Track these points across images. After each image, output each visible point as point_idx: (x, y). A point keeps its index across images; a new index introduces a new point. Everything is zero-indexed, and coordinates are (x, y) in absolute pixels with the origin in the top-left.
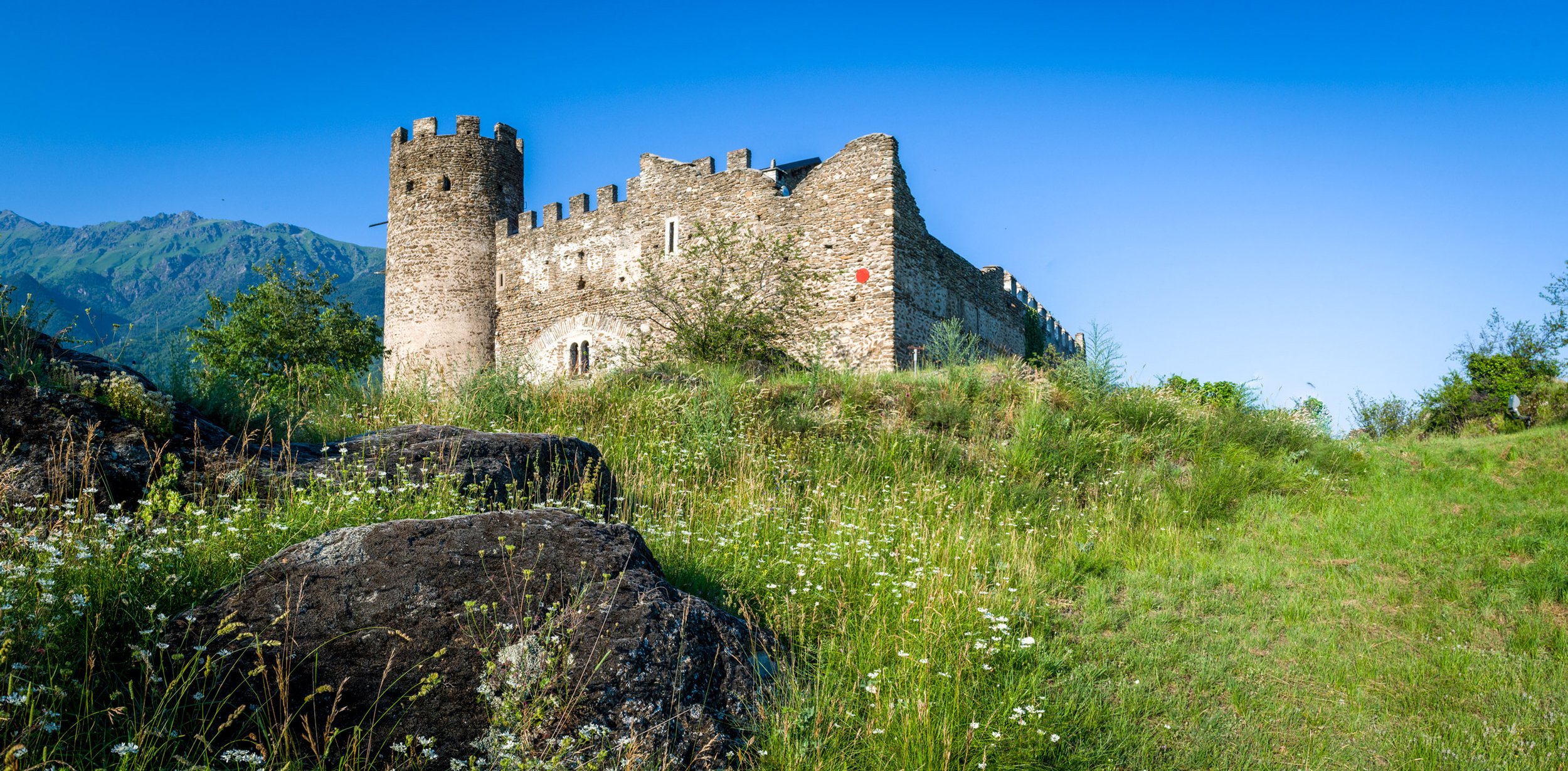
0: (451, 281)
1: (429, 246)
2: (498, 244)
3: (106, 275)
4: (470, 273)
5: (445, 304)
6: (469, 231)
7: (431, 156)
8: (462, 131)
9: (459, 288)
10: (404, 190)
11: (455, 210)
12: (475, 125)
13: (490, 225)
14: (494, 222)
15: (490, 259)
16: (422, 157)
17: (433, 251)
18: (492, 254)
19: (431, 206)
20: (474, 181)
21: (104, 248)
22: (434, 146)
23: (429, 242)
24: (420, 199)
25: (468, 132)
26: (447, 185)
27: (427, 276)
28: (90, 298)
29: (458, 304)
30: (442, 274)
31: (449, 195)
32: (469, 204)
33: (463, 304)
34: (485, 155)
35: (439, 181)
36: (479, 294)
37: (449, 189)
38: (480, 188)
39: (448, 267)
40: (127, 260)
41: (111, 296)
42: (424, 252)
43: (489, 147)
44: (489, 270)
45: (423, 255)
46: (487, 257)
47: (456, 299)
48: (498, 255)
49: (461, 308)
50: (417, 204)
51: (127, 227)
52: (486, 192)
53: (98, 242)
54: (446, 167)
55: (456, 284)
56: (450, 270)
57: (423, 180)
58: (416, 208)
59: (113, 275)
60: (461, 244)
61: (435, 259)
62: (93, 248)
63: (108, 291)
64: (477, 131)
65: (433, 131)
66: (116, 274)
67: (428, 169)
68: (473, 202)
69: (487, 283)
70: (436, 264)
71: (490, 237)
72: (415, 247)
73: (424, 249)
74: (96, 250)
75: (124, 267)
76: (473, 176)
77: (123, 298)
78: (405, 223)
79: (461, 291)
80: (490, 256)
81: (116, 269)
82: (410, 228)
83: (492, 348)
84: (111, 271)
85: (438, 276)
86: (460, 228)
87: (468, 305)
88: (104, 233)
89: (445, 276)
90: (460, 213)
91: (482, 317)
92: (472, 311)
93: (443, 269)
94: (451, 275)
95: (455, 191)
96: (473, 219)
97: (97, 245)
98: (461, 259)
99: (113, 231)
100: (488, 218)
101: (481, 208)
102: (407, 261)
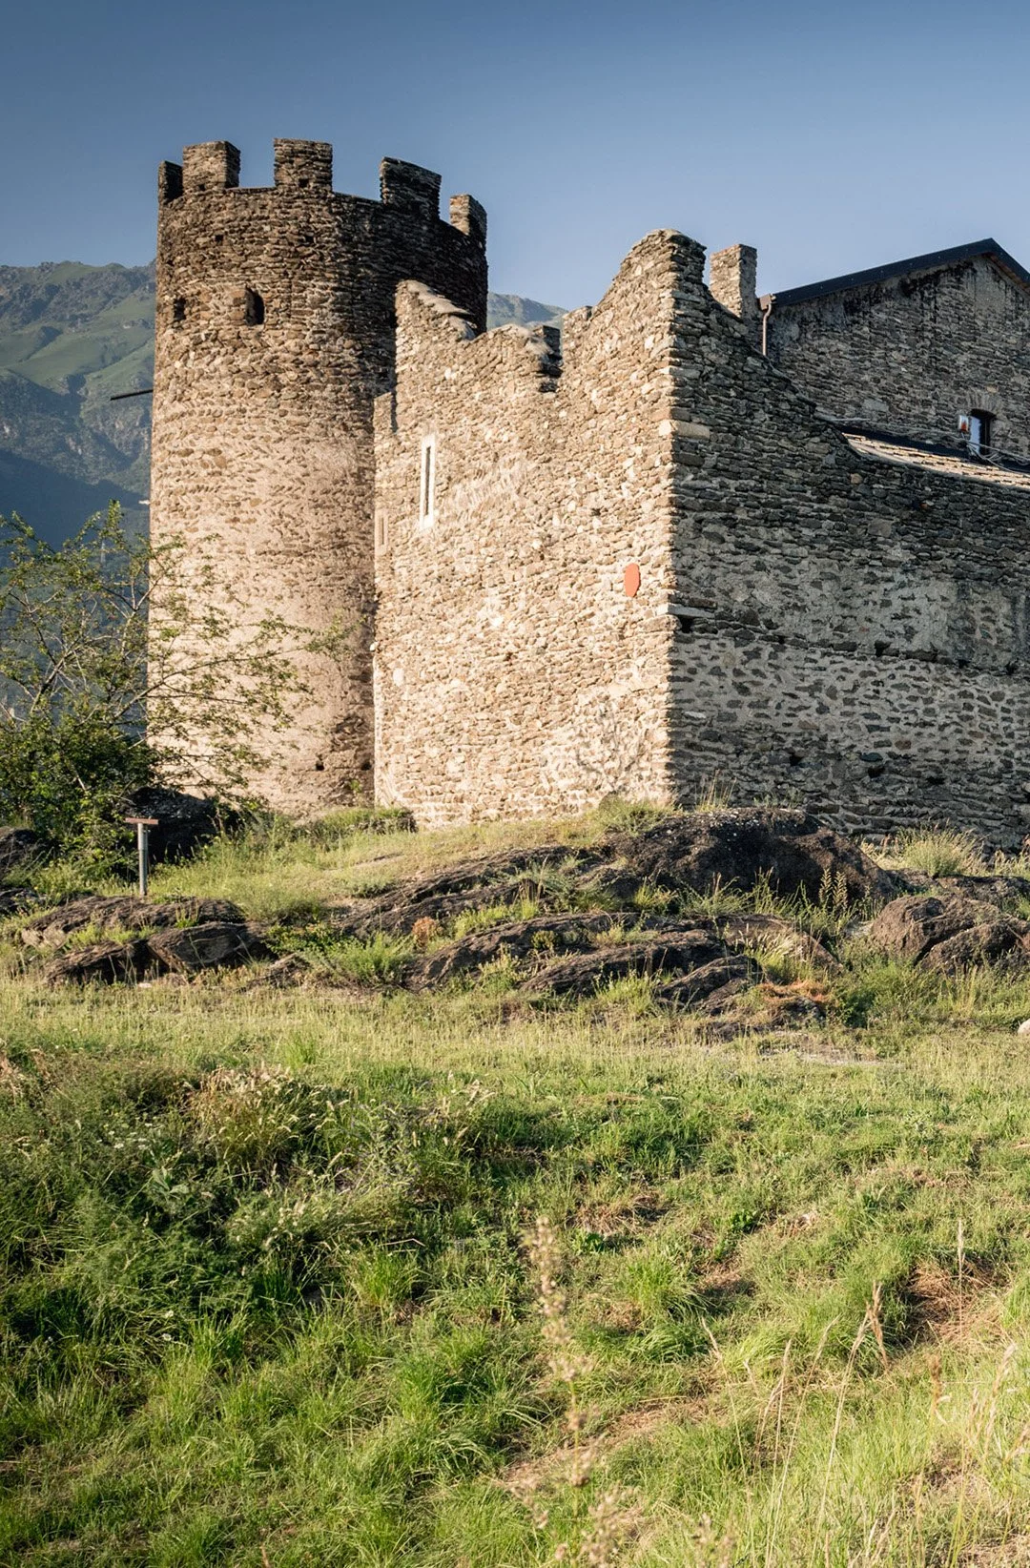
0: (262, 531)
1: (216, 452)
2: (377, 449)
3: (64, 391)
4: (308, 515)
5: (250, 583)
6: (304, 419)
7: (219, 238)
8: (287, 180)
9: (281, 547)
10: (171, 319)
11: (272, 371)
12: (315, 161)
13: (358, 405)
14: (370, 398)
15: (359, 483)
16: (201, 241)
17: (224, 464)
18: (362, 476)
19: (218, 360)
20: (319, 303)
21: (57, 325)
22: (226, 215)
23: (215, 443)
24: (197, 343)
25: (304, 183)
26: (255, 310)
27: (212, 521)
28: (21, 442)
29: (280, 583)
30: (243, 517)
31: (259, 335)
32: (306, 357)
33: (291, 584)
34: (345, 240)
35: (237, 302)
36: (330, 562)
37: (260, 321)
38: (333, 319)
39: (257, 502)
40: (116, 359)
41: (79, 442)
42: (205, 466)
43: (355, 220)
44: (357, 507)
45: (203, 473)
46: (350, 480)
47: (275, 573)
48: (378, 476)
49: (286, 592)
50: (192, 354)
51: (114, 279)
52: (349, 329)
53: (38, 309)
54: (250, 268)
55: (275, 538)
56: (260, 507)
57: (202, 298)
58: (190, 363)
59: (81, 392)
60: (285, 448)
61: (229, 482)
62: (25, 322)
63: (71, 429)
64: (326, 180)
65: (222, 177)
66: (91, 388)
67: (212, 272)
68: (314, 352)
69: (351, 537)
70: (230, 492)
71: (360, 434)
72: (189, 452)
73: (207, 457)
74: (35, 328)
75: (111, 373)
76: (315, 289)
77: (111, 447)
78: (171, 396)
79: (288, 554)
80: (359, 476)
81: (89, 378)
82: (180, 407)
83: (365, 677)
84: (76, 381)
85: (235, 520)
86: (284, 414)
87: (304, 586)
88: (52, 290)
89: (249, 521)
90: (283, 378)
91: (339, 612)
92: (315, 599)
93: (246, 506)
94: (264, 519)
95: (274, 326)
96: (316, 393)
97: (36, 317)
98: (288, 484)
99: (78, 285)
100: (356, 390)
101: (337, 367)
102: (175, 485)
